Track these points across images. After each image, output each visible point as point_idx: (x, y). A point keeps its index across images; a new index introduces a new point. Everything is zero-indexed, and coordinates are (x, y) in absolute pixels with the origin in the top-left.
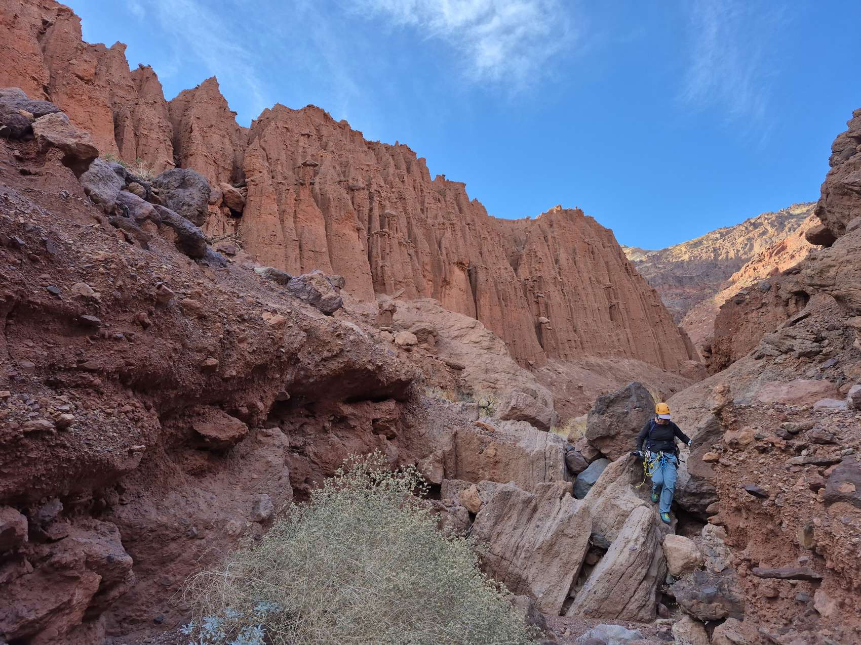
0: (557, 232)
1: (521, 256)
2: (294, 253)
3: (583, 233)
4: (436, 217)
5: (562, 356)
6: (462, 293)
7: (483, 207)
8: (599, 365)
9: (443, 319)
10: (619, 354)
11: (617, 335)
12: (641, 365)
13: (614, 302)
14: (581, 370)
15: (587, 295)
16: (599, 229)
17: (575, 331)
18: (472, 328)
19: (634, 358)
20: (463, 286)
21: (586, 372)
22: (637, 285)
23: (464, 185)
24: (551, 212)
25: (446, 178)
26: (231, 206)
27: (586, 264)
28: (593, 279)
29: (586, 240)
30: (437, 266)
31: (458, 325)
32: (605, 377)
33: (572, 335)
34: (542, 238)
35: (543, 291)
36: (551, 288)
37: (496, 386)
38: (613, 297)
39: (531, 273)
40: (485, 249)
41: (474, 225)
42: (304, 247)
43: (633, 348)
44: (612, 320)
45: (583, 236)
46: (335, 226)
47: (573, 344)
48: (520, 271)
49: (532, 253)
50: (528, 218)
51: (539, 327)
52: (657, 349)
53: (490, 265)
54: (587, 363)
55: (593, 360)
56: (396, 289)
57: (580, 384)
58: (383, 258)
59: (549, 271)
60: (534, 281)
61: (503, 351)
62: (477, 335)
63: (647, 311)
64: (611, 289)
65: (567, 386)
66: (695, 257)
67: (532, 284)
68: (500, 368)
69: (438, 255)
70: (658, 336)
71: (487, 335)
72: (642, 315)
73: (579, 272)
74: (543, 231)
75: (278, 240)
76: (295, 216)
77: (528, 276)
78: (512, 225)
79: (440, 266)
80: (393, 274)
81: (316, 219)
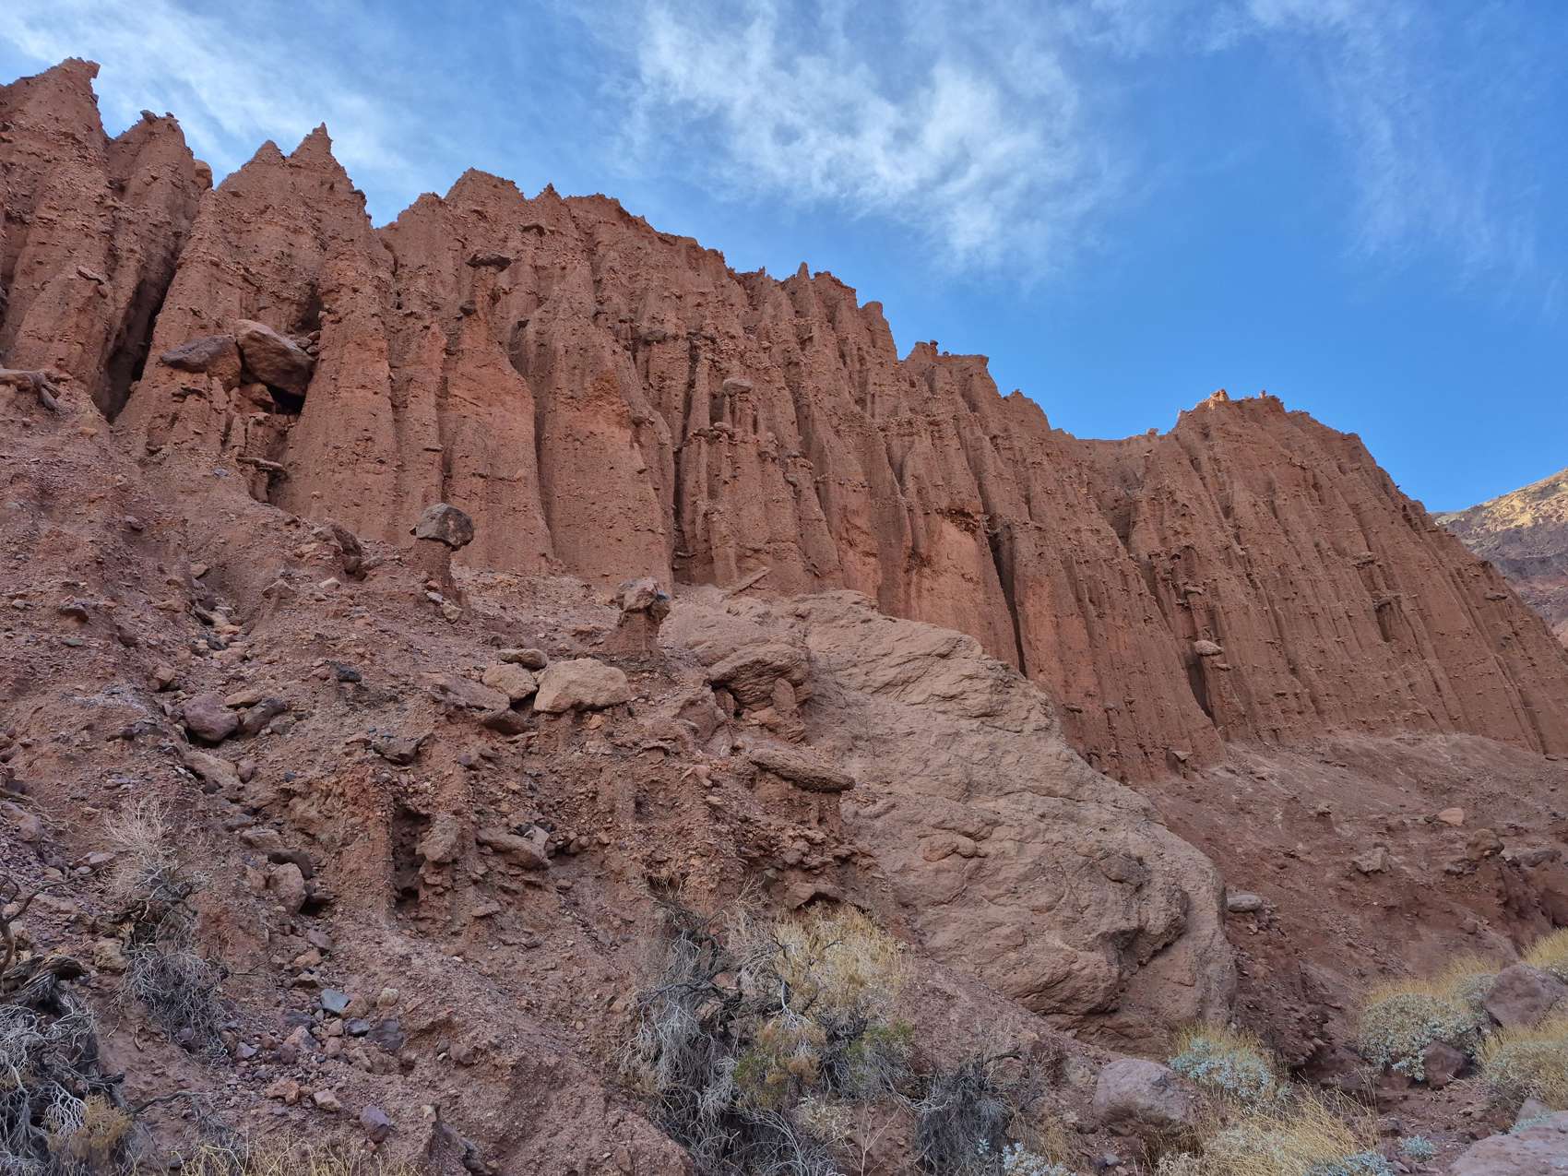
0: (1220, 446)
1: (1135, 504)
2: (424, 483)
3: (1288, 447)
4: (895, 411)
5: (1264, 734)
7: (1037, 407)
8: (1368, 754)
10: (1416, 721)
11: (1407, 674)
12: (1483, 746)
13: (1388, 595)
14: (1320, 768)
15: (1314, 583)
16: (1326, 436)
17: (1294, 671)
18: (943, 656)
19: (1458, 729)
21: (1335, 772)
22: (1441, 554)
23: (983, 360)
24: (1203, 408)
25: (941, 350)
26: (265, 377)
27: (1299, 513)
28: (1325, 546)
29: (1297, 461)
30: (891, 521)
32: (1389, 781)
33: (1286, 682)
34: (1186, 462)
35: (1200, 581)
36: (1219, 571)
38: (1382, 584)
39: (1164, 540)
40: (1037, 488)
41: (1009, 438)
42: (459, 468)
43: (1454, 705)
44: (1386, 639)
45: (1287, 452)
46: (564, 416)
47: (1293, 704)
48: (1135, 537)
49: (1164, 497)
50: (1153, 433)
51: (1196, 667)
52: (1518, 706)
53: (1051, 522)
54: (1334, 749)
55: (1349, 739)
56: (743, 571)
57: (1322, 807)
58: (712, 494)
59: (1211, 533)
60: (1173, 558)
61: (1037, 718)
62: (955, 675)
63: (1477, 613)
64: (1374, 567)
65: (1286, 812)
66: (1547, 518)
67: (1168, 565)
68: (1017, 778)
69: (894, 493)
70: (1514, 674)
71: (983, 673)
72: (1465, 622)
73: (1286, 532)
74: (1188, 449)
75: (376, 450)
76: (443, 391)
77: (1156, 546)
78: (1116, 450)
79: (898, 520)
80: (737, 532)
81: (508, 398)
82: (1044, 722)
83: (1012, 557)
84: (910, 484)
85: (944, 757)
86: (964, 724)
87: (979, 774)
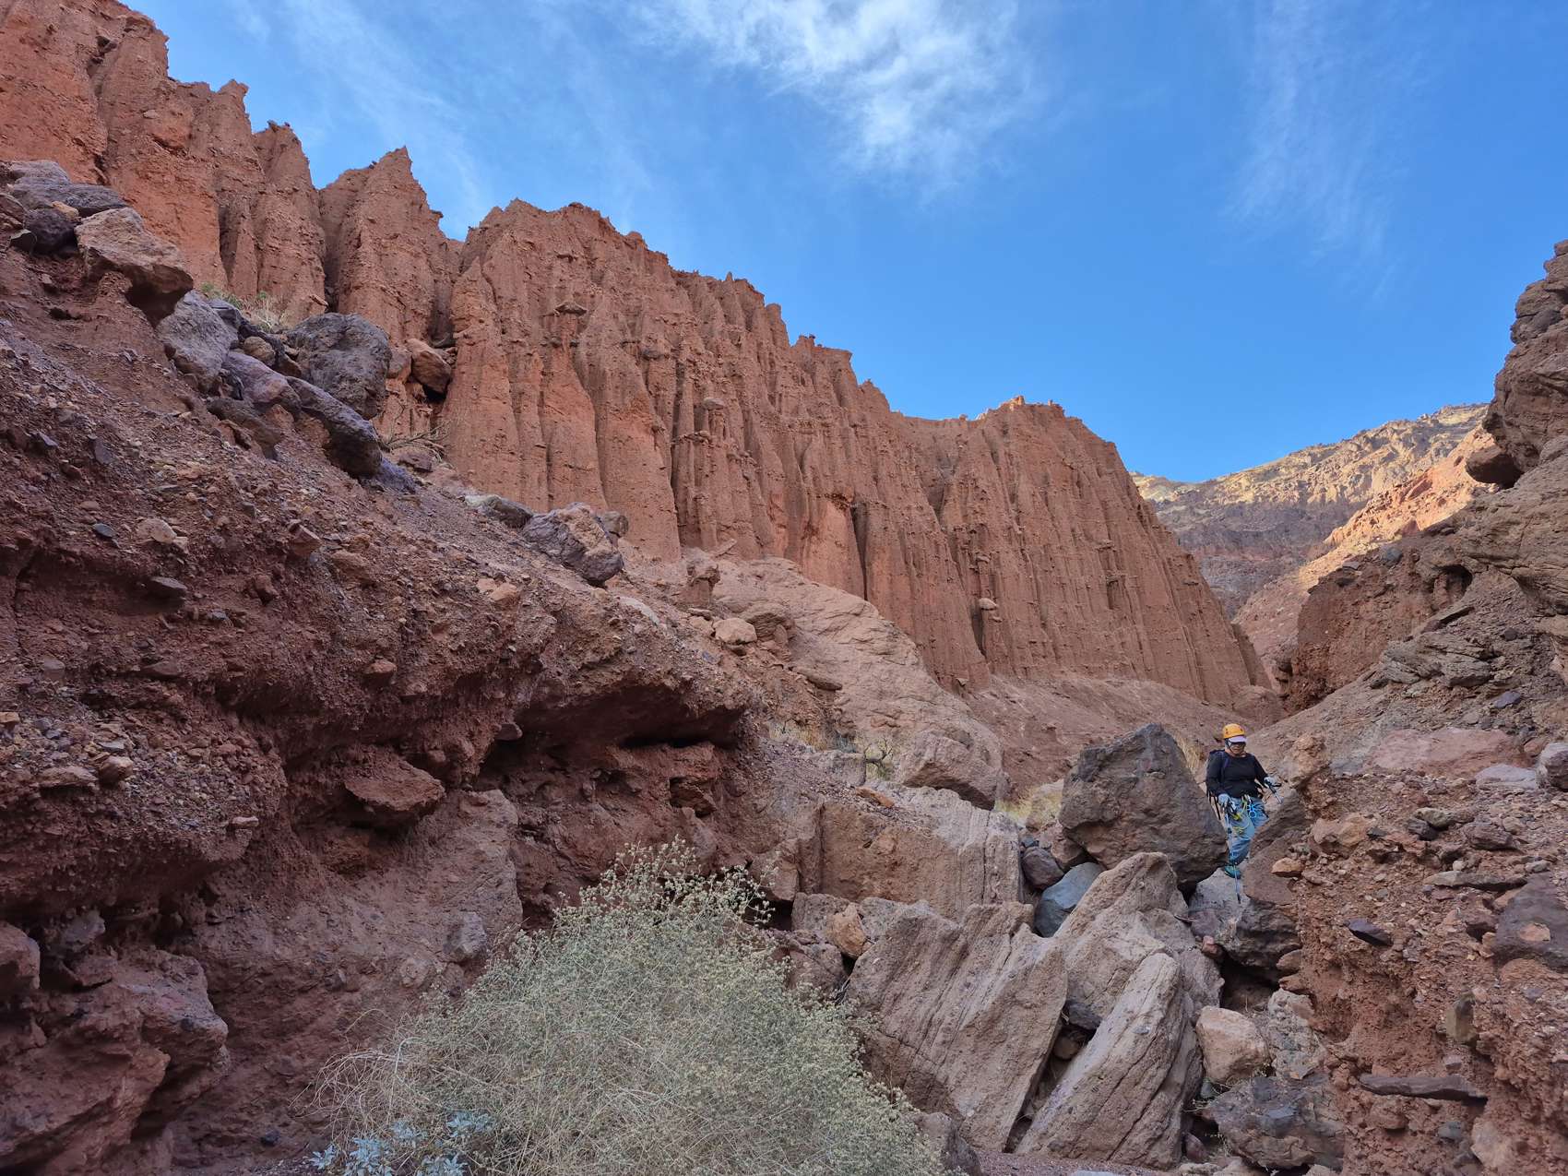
0: (1015, 445)
1: (948, 486)
2: (538, 470)
3: (1063, 448)
4: (796, 411)
5: (1018, 670)
6: (840, 550)
7: (883, 396)
8: (1086, 690)
9: (804, 596)
10: (1122, 669)
11: (1121, 635)
12: (1163, 691)
13: (1116, 574)
14: (1053, 698)
15: (1067, 560)
16: (1092, 442)
17: (1044, 625)
18: (856, 615)
19: (1150, 677)
20: (842, 539)
21: (1062, 701)
22: (1159, 546)
23: (848, 355)
24: (1005, 408)
25: (816, 342)
26: (424, 380)
27: (1066, 503)
28: (1078, 531)
29: (1068, 462)
30: (796, 501)
31: (830, 608)
32: (1097, 711)
33: (1038, 634)
34: (988, 455)
35: (988, 551)
36: (1002, 546)
37: (898, 723)
38: (1114, 565)
39: (965, 516)
40: (883, 472)
41: (865, 427)
42: (555, 459)
43: (1149, 660)
44: (1111, 608)
45: (1062, 454)
46: (613, 423)
47: (1041, 650)
48: (946, 513)
49: (968, 482)
50: (963, 419)
51: (978, 616)
52: (1193, 664)
53: (892, 502)
54: (1064, 685)
55: (1075, 679)
56: (721, 541)
57: (1051, 724)
58: (698, 483)
59: (999, 517)
60: (972, 532)
61: (912, 658)
62: (865, 628)
63: (1176, 593)
64: (1111, 552)
65: (1027, 726)
66: (1265, 498)
67: (967, 537)
68: (905, 689)
69: (798, 480)
70: (1194, 640)
71: (883, 628)
72: (1166, 600)
73: (1053, 518)
74: (990, 443)
75: (509, 445)
76: (541, 403)
77: (960, 522)
78: (934, 429)
79: (801, 500)
80: (715, 512)
81: (579, 409)
82: (916, 660)
83: (866, 528)
84: (809, 474)
85: (867, 676)
86: (874, 658)
87: (886, 686)
